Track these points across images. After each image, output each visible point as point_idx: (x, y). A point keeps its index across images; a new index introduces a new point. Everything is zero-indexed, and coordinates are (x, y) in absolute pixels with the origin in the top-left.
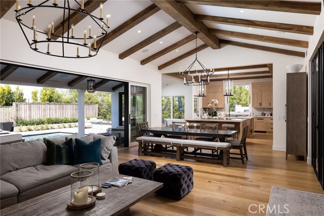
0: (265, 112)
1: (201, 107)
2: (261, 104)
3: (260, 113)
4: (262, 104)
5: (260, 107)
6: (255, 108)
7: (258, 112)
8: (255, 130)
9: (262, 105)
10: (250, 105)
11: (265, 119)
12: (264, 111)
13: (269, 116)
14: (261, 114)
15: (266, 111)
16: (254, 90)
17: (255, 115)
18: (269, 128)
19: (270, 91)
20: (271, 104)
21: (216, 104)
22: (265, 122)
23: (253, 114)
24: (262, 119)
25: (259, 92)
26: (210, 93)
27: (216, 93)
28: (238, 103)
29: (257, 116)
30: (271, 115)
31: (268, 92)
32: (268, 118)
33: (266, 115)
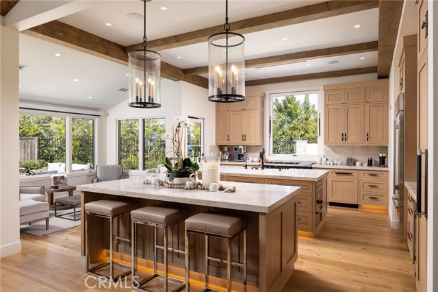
0: (354, 157)
1: (214, 143)
2: (345, 137)
3: (343, 158)
4: (349, 136)
5: (342, 143)
6: (330, 147)
7: (337, 156)
8: (331, 200)
9: (349, 140)
10: (321, 139)
11: (355, 173)
12: (353, 153)
13: (365, 167)
14: (345, 162)
15: (358, 153)
16: (329, 103)
17: (331, 163)
18: (366, 197)
19: (368, 106)
20: (370, 135)
21: (244, 138)
22: (356, 181)
23: (327, 160)
24: (348, 174)
25: (340, 107)
26: (232, 113)
27: (245, 112)
28: (301, 136)
29: (335, 167)
30: (370, 163)
31: (362, 106)
32: (362, 172)
33: (358, 164)
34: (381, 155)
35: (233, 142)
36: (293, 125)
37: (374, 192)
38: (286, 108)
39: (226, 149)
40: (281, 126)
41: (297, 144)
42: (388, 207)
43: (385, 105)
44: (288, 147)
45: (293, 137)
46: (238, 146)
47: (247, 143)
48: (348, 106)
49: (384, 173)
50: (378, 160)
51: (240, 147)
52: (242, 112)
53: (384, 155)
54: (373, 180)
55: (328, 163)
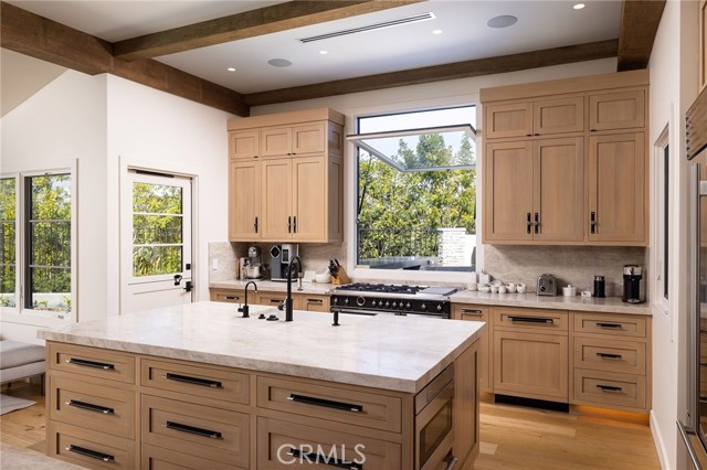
0: (559, 272)
1: (223, 238)
2: (534, 224)
3: (531, 275)
4: (544, 220)
5: (528, 239)
6: (501, 248)
7: (517, 270)
8: (498, 388)
9: (545, 230)
11: (561, 321)
12: (555, 262)
13: (587, 301)
14: (534, 284)
15: (569, 264)
16: (496, 135)
17: (501, 290)
18: (591, 385)
19: (593, 140)
20: (600, 219)
21: (292, 225)
22: (562, 341)
23: (492, 279)
24: (543, 321)
25: (522, 144)
26: (265, 163)
27: (296, 161)
28: (453, 218)
29: (510, 300)
30: (600, 290)
31: (578, 141)
32: (579, 317)
33: (567, 291)
34: (628, 272)
35: (267, 236)
36: (435, 196)
37: (612, 372)
38: (423, 161)
39: (252, 252)
40: (412, 199)
41: (444, 234)
42: (649, 414)
43: (638, 137)
44: (426, 243)
45: (438, 221)
46: (280, 246)
47: (300, 236)
48: (543, 143)
49: (638, 321)
50: (620, 282)
51: (284, 247)
52: (288, 161)
53: (637, 271)
54: (608, 339)
55: (493, 289)
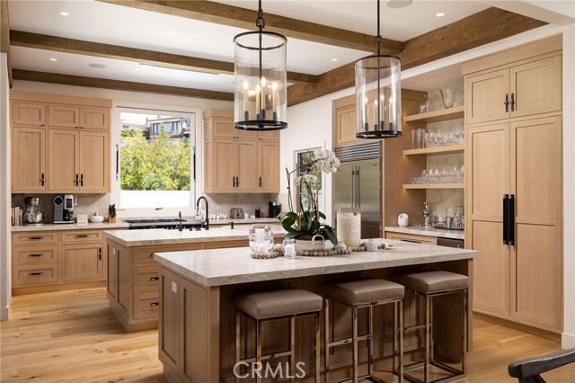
2: (236, 182)
5: (233, 190)
9: (241, 185)
16: (218, 134)
19: (260, 143)
20: (263, 181)
21: (79, 180)
26: (51, 132)
27: (83, 133)
31: (254, 143)
35: (53, 187)
43: (277, 145)
46: (63, 195)
47: (86, 189)
48: (240, 142)
51: (67, 197)
53: (278, 203)
